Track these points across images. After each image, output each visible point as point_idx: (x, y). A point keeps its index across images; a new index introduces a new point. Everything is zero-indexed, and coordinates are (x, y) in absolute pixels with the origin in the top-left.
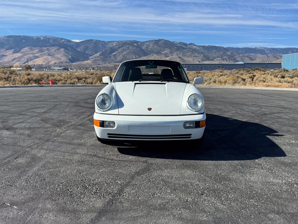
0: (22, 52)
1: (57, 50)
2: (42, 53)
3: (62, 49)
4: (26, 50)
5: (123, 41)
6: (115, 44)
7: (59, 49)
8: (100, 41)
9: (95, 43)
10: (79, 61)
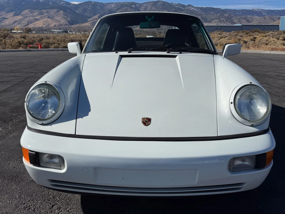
0: (22, 15)
1: (56, 13)
2: (42, 16)
3: (62, 12)
4: (26, 12)
5: (121, 3)
6: (113, 6)
7: (58, 12)
8: (98, 3)
9: (93, 5)
10: (78, 23)
